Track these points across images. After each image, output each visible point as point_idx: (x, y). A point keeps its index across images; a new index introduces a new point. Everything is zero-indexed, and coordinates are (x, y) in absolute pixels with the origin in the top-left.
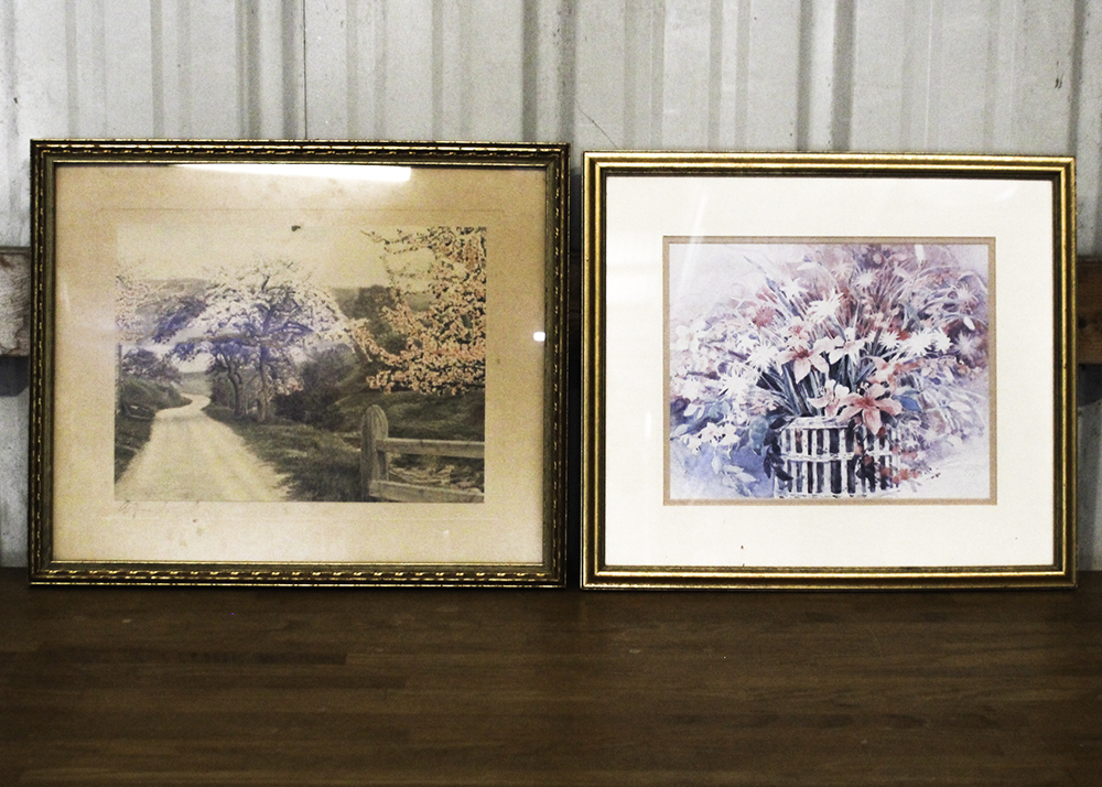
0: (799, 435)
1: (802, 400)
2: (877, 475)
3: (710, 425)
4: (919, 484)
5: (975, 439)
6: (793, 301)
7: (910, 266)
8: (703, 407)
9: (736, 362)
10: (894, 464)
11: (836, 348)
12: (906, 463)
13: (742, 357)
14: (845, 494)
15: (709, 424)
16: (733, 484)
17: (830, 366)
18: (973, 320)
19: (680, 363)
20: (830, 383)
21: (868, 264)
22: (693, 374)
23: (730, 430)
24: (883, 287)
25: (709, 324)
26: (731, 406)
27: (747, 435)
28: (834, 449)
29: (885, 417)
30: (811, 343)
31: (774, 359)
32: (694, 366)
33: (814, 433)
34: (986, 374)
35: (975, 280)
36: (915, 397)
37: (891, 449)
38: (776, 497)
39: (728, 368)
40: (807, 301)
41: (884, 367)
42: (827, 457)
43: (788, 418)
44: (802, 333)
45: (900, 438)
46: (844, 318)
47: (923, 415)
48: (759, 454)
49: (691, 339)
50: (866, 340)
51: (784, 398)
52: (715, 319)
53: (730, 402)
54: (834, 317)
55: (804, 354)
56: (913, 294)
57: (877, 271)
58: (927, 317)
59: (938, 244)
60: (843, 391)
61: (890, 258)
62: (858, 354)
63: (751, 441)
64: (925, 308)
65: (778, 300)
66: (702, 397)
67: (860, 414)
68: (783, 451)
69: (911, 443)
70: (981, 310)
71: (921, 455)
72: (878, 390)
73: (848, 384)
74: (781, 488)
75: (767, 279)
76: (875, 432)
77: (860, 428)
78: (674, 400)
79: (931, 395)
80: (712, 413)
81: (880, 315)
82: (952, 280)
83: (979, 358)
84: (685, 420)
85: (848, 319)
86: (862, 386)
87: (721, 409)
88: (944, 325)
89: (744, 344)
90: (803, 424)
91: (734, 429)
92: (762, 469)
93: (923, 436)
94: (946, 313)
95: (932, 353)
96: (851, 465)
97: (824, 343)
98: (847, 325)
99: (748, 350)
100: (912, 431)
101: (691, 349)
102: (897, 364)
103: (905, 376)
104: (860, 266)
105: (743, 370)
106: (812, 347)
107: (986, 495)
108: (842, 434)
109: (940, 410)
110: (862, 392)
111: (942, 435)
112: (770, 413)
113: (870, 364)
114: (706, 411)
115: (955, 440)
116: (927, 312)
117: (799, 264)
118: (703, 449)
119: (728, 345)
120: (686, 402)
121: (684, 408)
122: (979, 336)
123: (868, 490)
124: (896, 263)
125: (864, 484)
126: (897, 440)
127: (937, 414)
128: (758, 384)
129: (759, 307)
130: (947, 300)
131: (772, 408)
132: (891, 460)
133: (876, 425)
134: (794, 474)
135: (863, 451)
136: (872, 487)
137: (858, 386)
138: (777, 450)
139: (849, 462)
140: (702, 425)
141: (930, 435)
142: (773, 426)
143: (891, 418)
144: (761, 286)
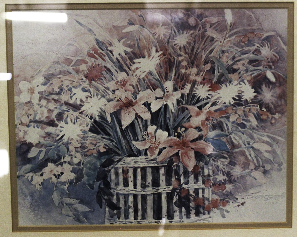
0: (125, 172)
1: (128, 143)
2: (192, 204)
3: (51, 165)
4: (228, 212)
5: (274, 173)
6: (120, 58)
7: (221, 27)
8: (44, 150)
9: (71, 112)
10: (206, 195)
11: (157, 98)
12: (216, 194)
13: (76, 107)
14: (164, 221)
15: (49, 164)
16: (71, 213)
17: (152, 113)
18: (273, 73)
19: (24, 113)
20: (151, 129)
21: (183, 26)
22: (35, 122)
23: (67, 168)
24: (197, 45)
25: (48, 79)
26: (68, 149)
27: (82, 173)
28: (156, 183)
29: (200, 156)
30: (135, 94)
31: (103, 108)
32: (35, 115)
33: (139, 170)
34: (284, 119)
35: (276, 39)
36: (224, 139)
37: (204, 183)
38: (107, 224)
39: (65, 116)
40: (131, 59)
41: (198, 114)
42: (150, 190)
43: (117, 158)
44: (127, 85)
45: (211, 174)
46: (164, 74)
47: (231, 155)
48: (92, 188)
49: (33, 93)
50: (182, 91)
51: (113, 141)
52: (53, 75)
53: (67, 144)
54: (155, 72)
55: (129, 104)
56: (223, 52)
57: (192, 32)
58: (234, 71)
59: (245, 8)
60: (163, 135)
61: (203, 20)
62: (175, 103)
63: (85, 178)
64: (233, 64)
65: (106, 58)
66: (42, 141)
67: (177, 154)
68: (113, 185)
69: (221, 178)
70: (280, 65)
71: (229, 187)
72: (193, 134)
73: (167, 129)
74: (112, 216)
75: (97, 40)
76: (190, 169)
77: (178, 166)
78: (19, 144)
79: (236, 138)
80: (52, 154)
81: (194, 70)
82: (256, 40)
83: (279, 106)
84: (29, 161)
85: (166, 74)
86: (179, 131)
87: (59, 151)
88: (249, 78)
89: (79, 95)
90: (128, 163)
91: (70, 167)
92: (95, 200)
93: (231, 171)
94: (251, 68)
95: (239, 101)
96: (170, 196)
97: (145, 95)
98: (166, 79)
99: (81, 101)
100: (221, 167)
101: (33, 101)
102: (209, 112)
103: (215, 122)
104: (177, 27)
105: (77, 118)
106: (136, 98)
107: (284, 220)
108: (162, 171)
109: (245, 150)
110: (179, 136)
111: (247, 171)
112: (100, 154)
113: (186, 112)
114: (46, 154)
115: (257, 174)
116: (235, 67)
117: (124, 27)
118: (45, 184)
119: (64, 98)
120: (30, 146)
121: (28, 151)
122: (279, 87)
123: (184, 217)
124: (208, 25)
125: (181, 212)
126: (209, 175)
127: (243, 153)
128: (91, 130)
129: (90, 64)
130: (251, 56)
131: (102, 150)
132: (203, 192)
133: (191, 164)
134: (122, 204)
135: (180, 185)
136: (188, 215)
137: (176, 131)
138: (107, 185)
139: (168, 193)
140: (43, 165)
141: (237, 171)
142: (104, 165)
143: (204, 158)
144: (91, 46)
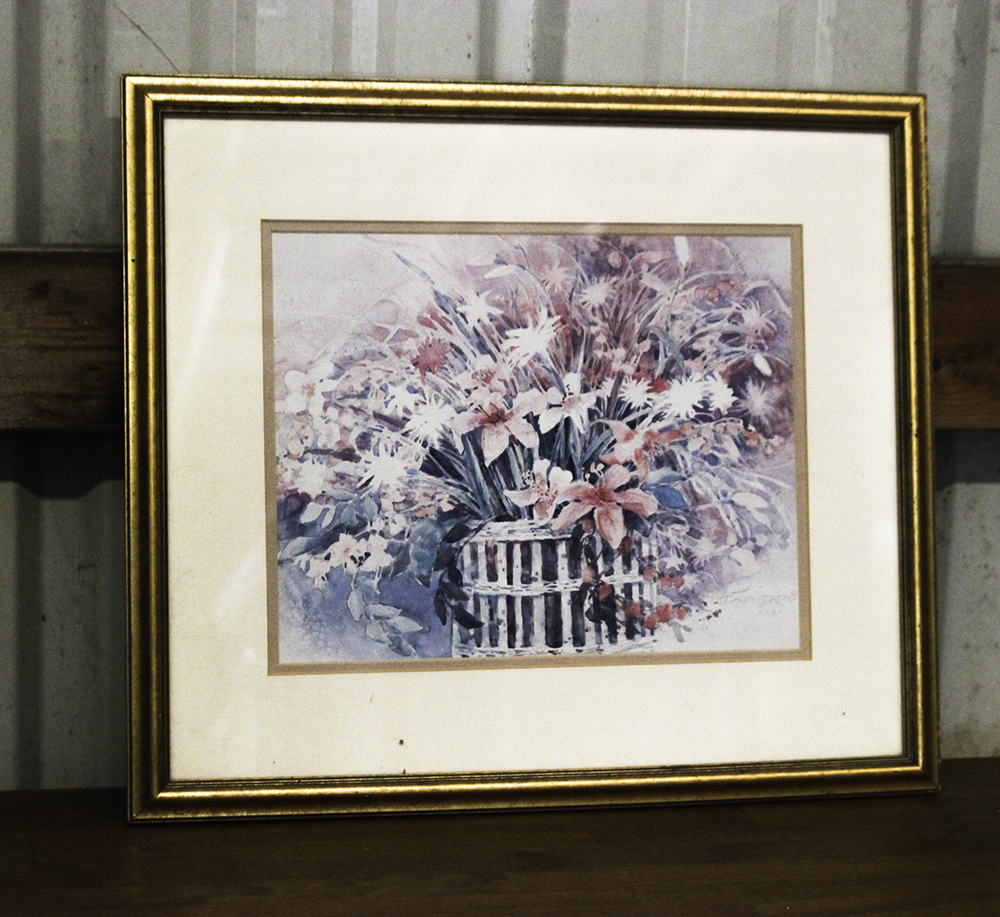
0: (491, 551)
1: (497, 493)
2: (620, 616)
3: (345, 538)
4: (688, 630)
5: (774, 553)
6: (480, 329)
7: (667, 270)
8: (332, 507)
9: (386, 431)
10: (646, 597)
11: (551, 406)
12: (664, 594)
13: (396, 424)
14: (568, 648)
15: (342, 536)
16: (384, 636)
17: (541, 436)
18: (767, 359)
19: (293, 433)
20: (541, 465)
21: (599, 268)
22: (316, 451)
23: (377, 544)
24: (624, 304)
25: (341, 367)
26: (380, 505)
27: (406, 554)
28: (550, 574)
29: (632, 519)
30: (509, 398)
31: (448, 425)
32: (316, 438)
33: (517, 547)
34: (790, 447)
35: (770, 292)
36: (678, 486)
37: (641, 571)
38: (456, 655)
39: (374, 441)
40: (501, 330)
41: (628, 438)
42: (538, 587)
43: (474, 524)
44: (495, 383)
45: (655, 554)
46: (562, 358)
47: (692, 517)
48: (427, 584)
49: (311, 393)
50: (599, 393)
51: (466, 490)
52: (350, 361)
53: (378, 497)
54: (546, 356)
55: (497, 418)
56: (673, 317)
57: (614, 279)
58: (695, 354)
59: (712, 235)
60: (562, 478)
61: (636, 258)
62: (585, 416)
63: (413, 563)
64: (692, 341)
65: (454, 327)
66: (329, 489)
67: (590, 515)
68: (466, 578)
69: (673, 562)
70: (783, 343)
71: (690, 581)
72: (619, 476)
73: (570, 467)
74: (464, 641)
75: (436, 293)
76: (615, 545)
77: (591, 539)
78: (283, 497)
79: (705, 483)
80: (349, 516)
81: (621, 352)
82: (734, 295)
83: (779, 422)
84: (303, 530)
85: (568, 359)
86: (593, 470)
87: (362, 510)
88: (723, 368)
89: (400, 400)
90: (497, 534)
91: (385, 543)
92: (433, 608)
93: (693, 549)
94: (726, 349)
95: (704, 413)
96: (577, 599)
97: (529, 400)
98: (568, 368)
99: (406, 410)
100: (674, 540)
101: (311, 411)
102: (649, 434)
103: (661, 452)
104: (587, 271)
105: (398, 444)
106: (511, 405)
107: (794, 644)
108: (562, 549)
109: (719, 506)
110: (593, 480)
111: (724, 547)
112: (443, 516)
113: (606, 433)
114: (336, 516)
115: (743, 554)
116: (696, 346)
117: (489, 268)
118: (335, 577)
119: (373, 404)
120: (303, 500)
121: (301, 509)
122: (779, 384)
123: (606, 641)
124: (645, 267)
125: (598, 630)
126: (651, 557)
127: (714, 514)
128: (424, 469)
129: (423, 338)
130: (727, 326)
131: (447, 508)
132: (641, 591)
133: (617, 534)
134: (484, 618)
135: (597, 577)
136: (613, 636)
137: (587, 470)
138: (456, 577)
139: (573, 594)
140: (330, 538)
141: (704, 549)
142: (449, 538)
143: (642, 522)
144: (425, 304)
